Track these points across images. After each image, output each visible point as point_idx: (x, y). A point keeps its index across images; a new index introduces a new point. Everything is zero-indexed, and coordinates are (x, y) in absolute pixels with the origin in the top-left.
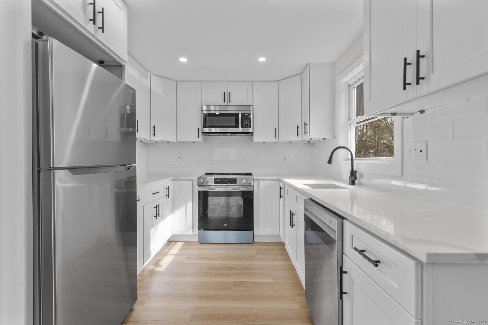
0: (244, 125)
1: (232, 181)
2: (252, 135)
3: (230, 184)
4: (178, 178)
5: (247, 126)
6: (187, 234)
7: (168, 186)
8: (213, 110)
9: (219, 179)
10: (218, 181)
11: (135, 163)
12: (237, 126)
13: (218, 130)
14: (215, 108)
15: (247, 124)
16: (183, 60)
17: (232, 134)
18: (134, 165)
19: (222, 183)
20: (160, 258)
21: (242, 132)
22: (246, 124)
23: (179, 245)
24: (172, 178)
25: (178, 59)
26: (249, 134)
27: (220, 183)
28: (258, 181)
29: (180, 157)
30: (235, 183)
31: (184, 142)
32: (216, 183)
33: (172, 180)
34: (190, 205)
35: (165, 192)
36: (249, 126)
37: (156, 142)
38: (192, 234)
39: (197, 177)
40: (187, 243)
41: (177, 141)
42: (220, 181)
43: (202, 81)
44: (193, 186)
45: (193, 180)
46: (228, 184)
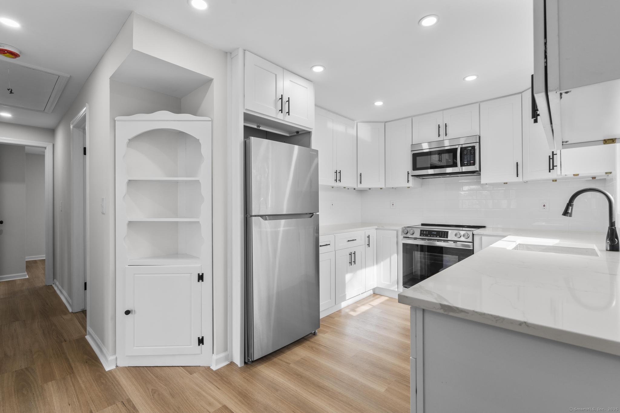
0: (465, 162)
1: (442, 235)
2: (480, 175)
3: (439, 237)
4: (382, 227)
5: (469, 163)
6: (392, 289)
7: (369, 235)
8: (425, 147)
9: (426, 231)
10: (425, 233)
11: (318, 212)
12: (455, 165)
13: (431, 171)
14: (429, 145)
15: (470, 161)
16: (379, 104)
17: (450, 174)
18: (317, 213)
19: (429, 236)
20: (358, 305)
21: (462, 172)
22: (467, 161)
23: (383, 299)
24: (376, 227)
25: (373, 103)
26: (474, 173)
27: (427, 235)
28: (481, 236)
29: (393, 205)
30: (445, 237)
31: (397, 188)
32: (422, 235)
33: (376, 229)
34: (394, 257)
35: (364, 241)
36: (473, 163)
37: (370, 189)
38: (397, 290)
39: (401, 227)
40: (391, 299)
41: (386, 187)
42: (427, 233)
43: (412, 117)
44: (397, 237)
45: (398, 230)
46: (437, 237)
